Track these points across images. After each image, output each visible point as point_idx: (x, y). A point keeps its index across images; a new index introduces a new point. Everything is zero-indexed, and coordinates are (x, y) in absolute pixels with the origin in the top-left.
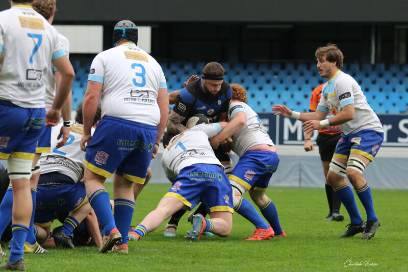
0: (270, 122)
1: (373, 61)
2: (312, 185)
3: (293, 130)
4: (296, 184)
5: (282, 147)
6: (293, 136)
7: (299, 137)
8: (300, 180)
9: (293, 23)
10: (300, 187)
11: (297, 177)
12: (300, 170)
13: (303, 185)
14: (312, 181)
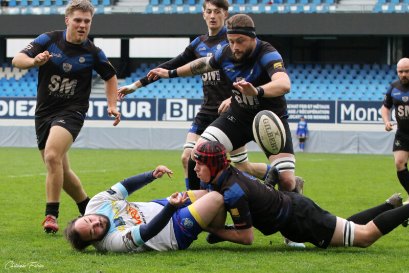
0: (330, 107)
1: (389, 63)
2: (367, 152)
3: (348, 113)
4: (356, 152)
5: (339, 125)
6: (348, 117)
7: (352, 117)
8: (358, 149)
9: (338, 36)
10: (359, 155)
11: (356, 147)
12: (359, 142)
13: (361, 152)
14: (367, 150)
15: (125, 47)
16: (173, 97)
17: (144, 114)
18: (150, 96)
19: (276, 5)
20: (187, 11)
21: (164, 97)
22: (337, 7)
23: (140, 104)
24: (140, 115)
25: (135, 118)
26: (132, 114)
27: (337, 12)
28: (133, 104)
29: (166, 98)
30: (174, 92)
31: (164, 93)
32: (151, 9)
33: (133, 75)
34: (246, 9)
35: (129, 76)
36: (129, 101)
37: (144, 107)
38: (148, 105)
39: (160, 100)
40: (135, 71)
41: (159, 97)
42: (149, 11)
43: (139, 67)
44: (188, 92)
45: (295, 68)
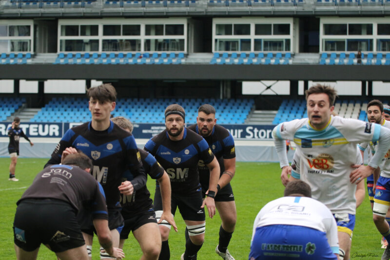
15: (41, 87)
16: (74, 122)
17: (54, 133)
18: (58, 121)
19: (145, 58)
20: (83, 62)
21: (68, 121)
22: (186, 60)
23: (52, 126)
24: (51, 134)
25: (48, 136)
26: (46, 133)
27: (186, 63)
28: (46, 126)
29: (69, 122)
30: (75, 118)
31: (68, 119)
32: (59, 61)
33: (46, 105)
34: (124, 61)
35: (44, 106)
36: (44, 124)
37: (54, 129)
38: (57, 127)
39: (65, 124)
40: (48, 103)
41: (64, 121)
42: (58, 62)
43: (51, 100)
44: (84, 118)
45: (158, 101)
